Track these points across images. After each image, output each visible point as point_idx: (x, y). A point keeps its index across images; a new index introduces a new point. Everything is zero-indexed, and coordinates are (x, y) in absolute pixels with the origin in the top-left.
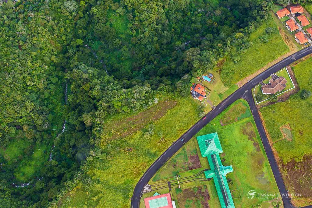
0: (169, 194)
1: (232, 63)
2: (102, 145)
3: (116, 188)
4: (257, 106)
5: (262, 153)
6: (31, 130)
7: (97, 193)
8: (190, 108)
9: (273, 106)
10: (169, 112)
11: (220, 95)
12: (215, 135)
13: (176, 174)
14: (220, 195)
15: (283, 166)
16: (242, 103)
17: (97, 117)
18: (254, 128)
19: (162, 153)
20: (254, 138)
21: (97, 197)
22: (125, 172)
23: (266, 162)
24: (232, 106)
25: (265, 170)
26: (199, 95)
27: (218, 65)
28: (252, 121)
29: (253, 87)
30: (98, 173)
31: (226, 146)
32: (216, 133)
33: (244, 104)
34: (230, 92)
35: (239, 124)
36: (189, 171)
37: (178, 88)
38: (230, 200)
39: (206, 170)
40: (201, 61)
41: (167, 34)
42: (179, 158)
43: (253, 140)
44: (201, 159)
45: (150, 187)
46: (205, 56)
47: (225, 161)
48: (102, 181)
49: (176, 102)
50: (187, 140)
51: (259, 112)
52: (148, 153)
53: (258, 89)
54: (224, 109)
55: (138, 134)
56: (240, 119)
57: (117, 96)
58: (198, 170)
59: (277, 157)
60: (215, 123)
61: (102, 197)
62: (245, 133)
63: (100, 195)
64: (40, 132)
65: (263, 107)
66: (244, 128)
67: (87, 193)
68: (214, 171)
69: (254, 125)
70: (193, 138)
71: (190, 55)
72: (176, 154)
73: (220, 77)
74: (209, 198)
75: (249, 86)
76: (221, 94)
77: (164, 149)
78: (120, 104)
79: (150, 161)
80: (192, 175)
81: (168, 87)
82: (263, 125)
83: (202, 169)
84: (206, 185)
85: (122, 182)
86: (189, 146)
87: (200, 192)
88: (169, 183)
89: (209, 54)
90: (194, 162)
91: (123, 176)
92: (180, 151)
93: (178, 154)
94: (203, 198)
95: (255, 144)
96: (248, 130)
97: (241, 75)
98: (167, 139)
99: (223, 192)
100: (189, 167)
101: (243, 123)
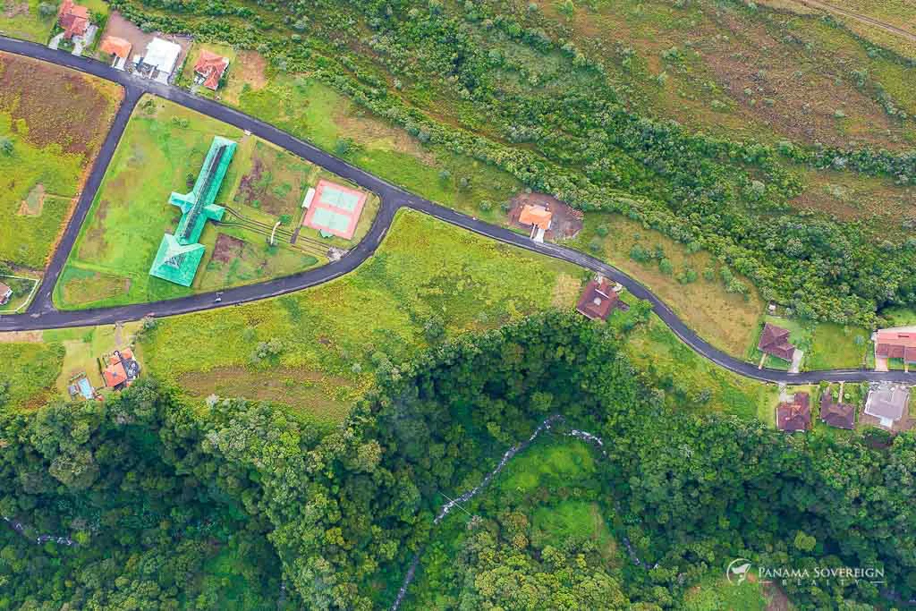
0: (305, 224)
1: (13, 390)
2: (369, 383)
3: (390, 287)
4: (41, 277)
5: (104, 193)
6: (509, 530)
7: (429, 298)
8: (163, 350)
9: (15, 259)
10: (205, 367)
11: (88, 340)
12: (155, 270)
13: (271, 247)
14: (222, 169)
15: (88, 154)
16: (64, 298)
17: (347, 440)
18: (81, 243)
19: (271, 299)
20: (96, 226)
21: (432, 291)
22: (357, 305)
23: (108, 177)
24: (83, 305)
25: (122, 168)
26: (125, 362)
27: (42, 402)
28: (74, 256)
29: (16, 316)
30: (406, 334)
31: (152, 243)
32: (151, 273)
33: (61, 296)
34: (65, 333)
35: (102, 266)
36: (246, 240)
37: (154, 398)
38: (212, 153)
39: (215, 222)
40: (66, 430)
41: (88, 577)
42: (247, 270)
43: (100, 225)
44: (211, 248)
45: (330, 254)
46: (50, 434)
47: (173, 217)
48: (407, 315)
49: (178, 379)
50: (212, 295)
51: (47, 265)
52: (296, 314)
53: (11, 307)
54: (103, 309)
55: (291, 359)
56: (93, 273)
57: (281, 456)
58: (229, 231)
59: (84, 175)
60: (139, 293)
61: (423, 286)
62: (103, 246)
63: (424, 291)
64: (495, 519)
65: (34, 269)
66: (98, 254)
67: (444, 309)
68: (203, 211)
69: (75, 250)
70: (198, 292)
71: (79, 463)
72: (247, 283)
73: (58, 375)
74: (244, 178)
75: (22, 322)
76: (85, 341)
77: (263, 304)
78: (284, 437)
79: (299, 298)
80: (245, 230)
81: (172, 418)
82: (60, 238)
83: (223, 230)
84: (234, 200)
85: (373, 291)
86: (215, 281)
87: (252, 196)
88: (293, 241)
89: (41, 437)
90: (226, 248)
91: (366, 300)
92: (236, 284)
93: (243, 279)
94: (253, 184)
95: (102, 216)
96: (94, 246)
97: (18, 351)
98: (245, 318)
99: (214, 171)
100: (241, 245)
101: (93, 264)
